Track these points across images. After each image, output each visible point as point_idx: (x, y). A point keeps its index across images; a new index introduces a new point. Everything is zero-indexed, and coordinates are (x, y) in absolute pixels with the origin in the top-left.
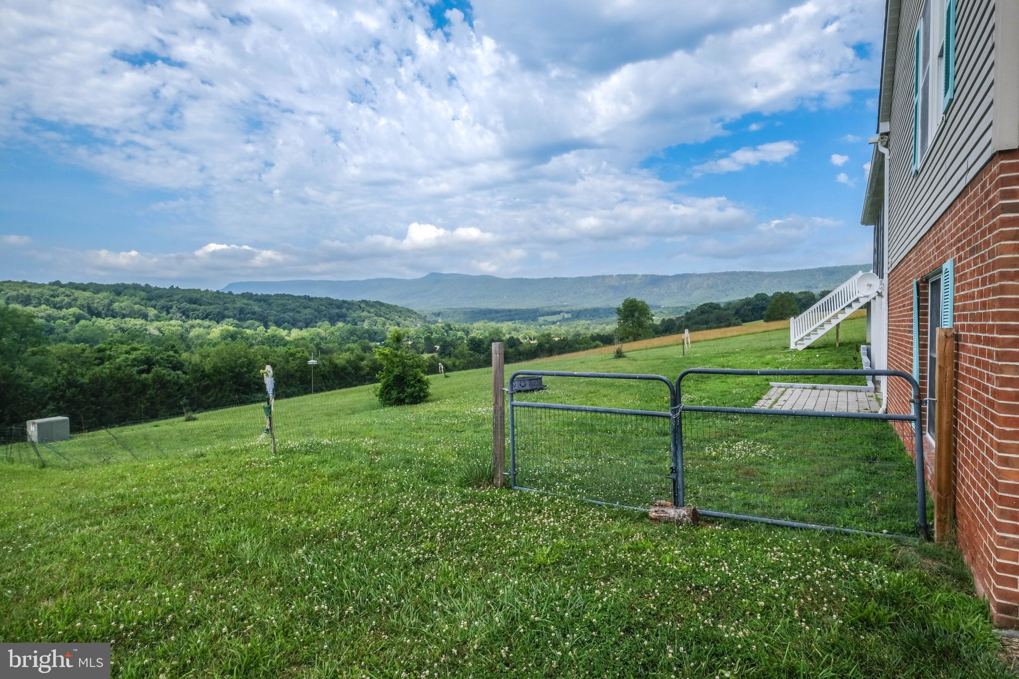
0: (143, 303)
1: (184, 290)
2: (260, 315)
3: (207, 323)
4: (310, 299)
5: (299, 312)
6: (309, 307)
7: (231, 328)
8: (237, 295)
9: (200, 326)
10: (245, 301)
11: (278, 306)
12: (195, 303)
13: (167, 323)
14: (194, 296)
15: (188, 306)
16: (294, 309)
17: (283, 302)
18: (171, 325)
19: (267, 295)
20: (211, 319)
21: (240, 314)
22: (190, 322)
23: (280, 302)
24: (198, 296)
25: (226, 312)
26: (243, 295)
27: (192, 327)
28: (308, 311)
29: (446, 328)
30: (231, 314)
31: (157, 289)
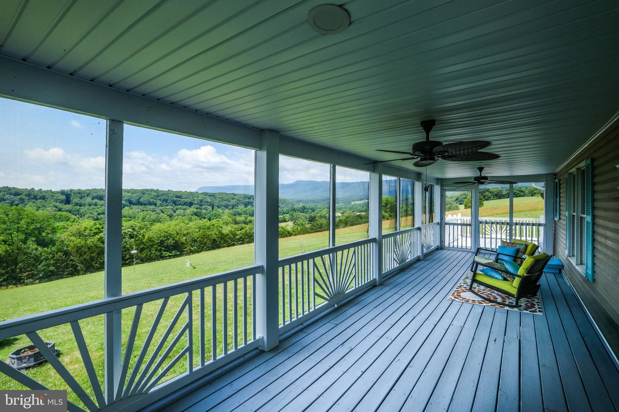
0: (155, 198)
1: (174, 192)
2: (211, 203)
3: (184, 207)
4: (235, 195)
5: (229, 201)
6: (235, 199)
7: (195, 210)
8: (200, 193)
9: (181, 209)
10: (204, 196)
11: (219, 198)
12: (179, 198)
13: (165, 207)
14: (179, 194)
15: (176, 199)
16: (227, 200)
17: (222, 196)
18: (167, 208)
19: (215, 193)
20: (186, 205)
21: (201, 203)
22: (177, 207)
23: (220, 196)
24: (181, 194)
25: (194, 202)
26: (203, 193)
27: (177, 209)
28: (234, 200)
29: (303, 208)
30: (196, 202)
31: (162, 191)
